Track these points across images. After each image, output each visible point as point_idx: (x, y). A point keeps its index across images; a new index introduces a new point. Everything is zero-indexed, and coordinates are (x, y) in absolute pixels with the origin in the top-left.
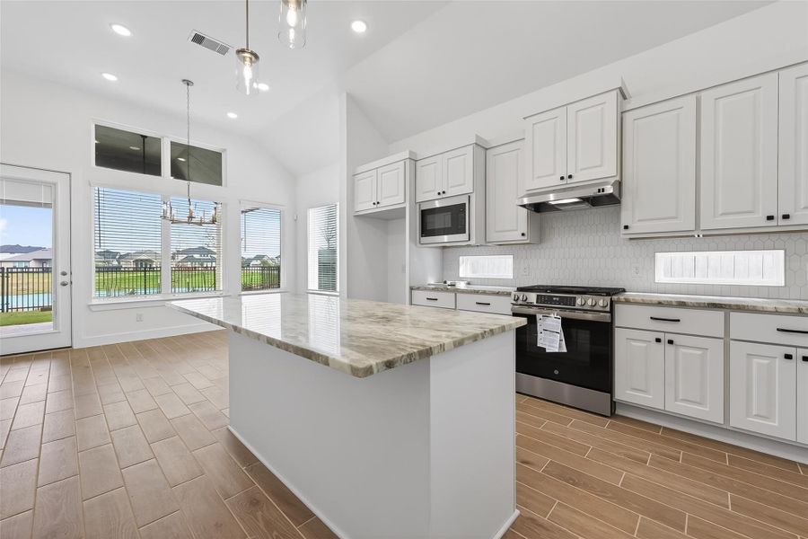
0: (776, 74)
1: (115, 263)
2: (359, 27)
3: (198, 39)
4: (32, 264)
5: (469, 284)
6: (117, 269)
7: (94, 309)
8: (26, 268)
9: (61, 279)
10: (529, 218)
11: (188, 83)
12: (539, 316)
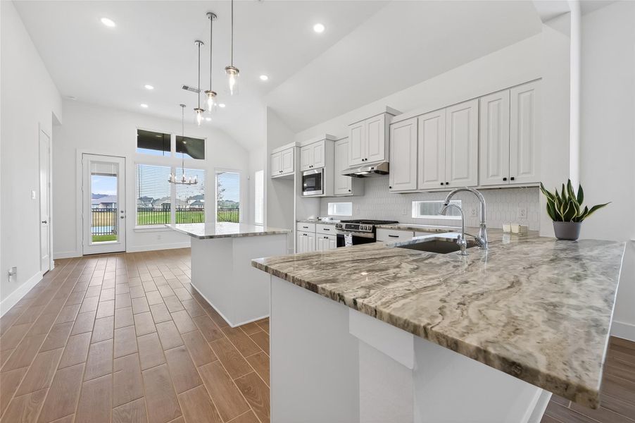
0: (444, 109)
1: (150, 206)
2: (264, 78)
3: (185, 88)
4: (101, 207)
5: (332, 219)
6: (152, 210)
7: (136, 231)
8: (97, 209)
9: (121, 215)
10: (353, 181)
11: (183, 106)
12: (345, 236)
